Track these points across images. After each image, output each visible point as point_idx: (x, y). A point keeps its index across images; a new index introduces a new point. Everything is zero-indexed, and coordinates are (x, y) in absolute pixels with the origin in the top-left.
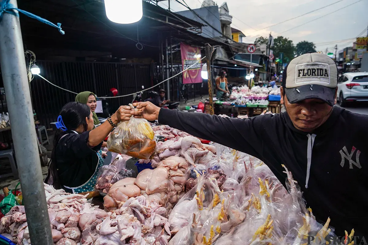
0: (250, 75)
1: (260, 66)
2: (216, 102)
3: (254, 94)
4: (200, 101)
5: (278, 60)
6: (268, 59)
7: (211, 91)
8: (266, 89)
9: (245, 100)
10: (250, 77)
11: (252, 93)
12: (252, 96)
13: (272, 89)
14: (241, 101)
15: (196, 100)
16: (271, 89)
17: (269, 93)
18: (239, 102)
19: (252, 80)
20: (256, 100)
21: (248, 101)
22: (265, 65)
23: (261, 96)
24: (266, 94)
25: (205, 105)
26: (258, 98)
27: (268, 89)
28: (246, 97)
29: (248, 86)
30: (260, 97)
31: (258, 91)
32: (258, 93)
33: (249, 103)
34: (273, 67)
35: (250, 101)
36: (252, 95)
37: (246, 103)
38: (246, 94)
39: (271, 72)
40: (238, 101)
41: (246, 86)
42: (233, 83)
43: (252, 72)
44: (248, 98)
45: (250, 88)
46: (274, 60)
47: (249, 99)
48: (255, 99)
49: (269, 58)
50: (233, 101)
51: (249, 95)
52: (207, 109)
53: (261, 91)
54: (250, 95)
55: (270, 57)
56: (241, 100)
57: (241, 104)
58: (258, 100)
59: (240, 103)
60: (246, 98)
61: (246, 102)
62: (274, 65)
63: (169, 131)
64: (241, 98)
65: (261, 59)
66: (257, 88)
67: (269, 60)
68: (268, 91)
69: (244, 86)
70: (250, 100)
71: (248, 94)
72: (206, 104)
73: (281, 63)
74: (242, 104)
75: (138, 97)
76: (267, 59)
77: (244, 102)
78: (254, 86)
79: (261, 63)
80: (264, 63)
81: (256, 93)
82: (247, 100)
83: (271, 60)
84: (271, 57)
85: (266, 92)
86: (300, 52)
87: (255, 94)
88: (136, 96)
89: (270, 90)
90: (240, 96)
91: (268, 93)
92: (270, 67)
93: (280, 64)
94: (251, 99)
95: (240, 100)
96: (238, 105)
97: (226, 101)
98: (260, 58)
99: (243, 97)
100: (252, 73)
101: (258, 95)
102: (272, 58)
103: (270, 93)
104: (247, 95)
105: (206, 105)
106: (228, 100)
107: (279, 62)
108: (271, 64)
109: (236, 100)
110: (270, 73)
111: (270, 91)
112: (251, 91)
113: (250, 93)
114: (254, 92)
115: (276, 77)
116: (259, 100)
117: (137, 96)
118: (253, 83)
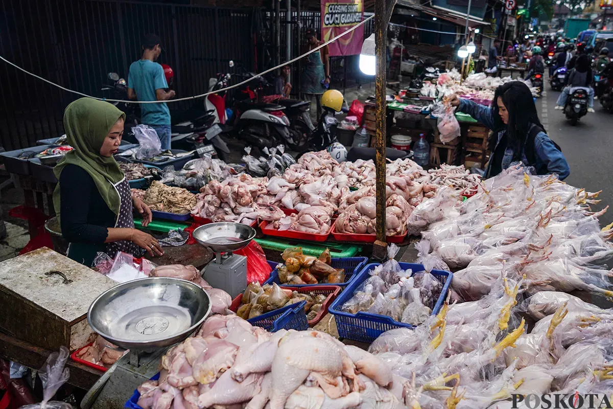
0: (468, 47)
1: (486, 23)
2: (389, 105)
3: (472, 91)
4: (356, 94)
5: (521, 11)
7: (381, 113)
8: (498, 82)
10: (466, 52)
11: (468, 89)
15: (348, 92)
19: (470, 58)
22: (495, 21)
25: (365, 110)
26: (481, 101)
29: (460, 71)
30: (485, 99)
31: (480, 83)
32: (481, 89)
34: (511, 26)
36: (467, 92)
38: (455, 91)
39: (507, 39)
41: (454, 70)
42: (426, 58)
43: (471, 40)
45: (464, 77)
46: (515, 10)
49: (505, 6)
50: (425, 105)
51: (462, 93)
52: (369, 119)
53: (487, 85)
54: (464, 94)
55: (507, 4)
62: (513, 22)
63: (273, 200)
65: (488, 7)
66: (478, 78)
67: (504, 10)
69: (450, 71)
71: (460, 90)
72: (367, 107)
73: (527, 17)
75: (220, 85)
76: (501, 9)
78: (473, 72)
79: (487, 16)
80: (493, 16)
81: (476, 89)
83: (509, 11)
84: (510, 4)
87: (474, 92)
88: (215, 83)
92: (505, 26)
93: (525, 19)
97: (411, 104)
100: (472, 43)
101: (482, 95)
102: (510, 7)
105: (368, 111)
106: (416, 101)
107: (523, 16)
108: (508, 18)
109: (433, 103)
110: (504, 41)
112: (467, 84)
113: (464, 88)
114: (473, 86)
117: (217, 84)
118: (471, 65)
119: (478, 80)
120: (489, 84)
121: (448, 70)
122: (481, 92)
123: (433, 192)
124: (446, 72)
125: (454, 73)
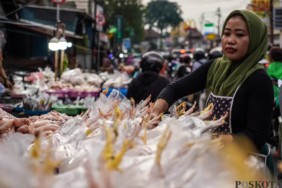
1: (78, 37)
3: (68, 86)
5: (113, 30)
6: (93, 25)
8: (95, 77)
9: (49, 99)
11: (64, 85)
12: (65, 90)
13: (108, 76)
14: (38, 100)
16: (106, 76)
17: (102, 84)
18: (34, 101)
19: (63, 54)
20: (73, 99)
21: (57, 101)
22: (87, 36)
23: (85, 90)
24: (96, 86)
26: (79, 94)
27: (100, 77)
28: (51, 91)
29: (53, 70)
30: (82, 91)
31: (77, 79)
32: (78, 84)
33: (58, 104)
34: (104, 43)
35: (61, 102)
36: (64, 87)
37: (51, 104)
38: (50, 86)
40: (30, 99)
41: (48, 69)
44: (55, 94)
45: (59, 76)
46: (106, 27)
47: (57, 96)
48: (72, 96)
49: (95, 22)
51: (58, 87)
53: (83, 81)
54: (60, 89)
55: (97, 20)
56: (39, 97)
57: (38, 106)
58: (78, 98)
59: (36, 106)
60: (50, 94)
61: (50, 102)
62: (105, 38)
64: (39, 94)
65: (78, 21)
66: (74, 74)
67: (95, 26)
68: (100, 81)
69: (43, 70)
70: (59, 98)
71: (55, 85)
73: (119, 36)
74: (42, 108)
76: (91, 25)
77: (45, 103)
79: (78, 31)
80: (84, 32)
81: (74, 85)
82: (54, 98)
83: (99, 27)
84: (100, 20)
85: (97, 83)
86: (154, 19)
87: (71, 87)
89: (104, 78)
90: (36, 91)
91: (99, 85)
92: (98, 42)
93: (117, 38)
94: (61, 95)
95: (37, 97)
96: (31, 109)
98: (77, 19)
99: (43, 92)
101: (79, 89)
102: (101, 23)
103: (106, 84)
104: (52, 88)
107: (115, 34)
108: (101, 35)
109: (26, 98)
111: (104, 81)
112: (62, 80)
113: (60, 83)
114: (69, 82)
115: (113, 58)
116: (80, 99)
118: (65, 63)
119: (74, 76)
120: (86, 79)
121: (40, 69)
122: (77, 87)
123: (26, 125)
124: (39, 71)
125: (47, 72)
